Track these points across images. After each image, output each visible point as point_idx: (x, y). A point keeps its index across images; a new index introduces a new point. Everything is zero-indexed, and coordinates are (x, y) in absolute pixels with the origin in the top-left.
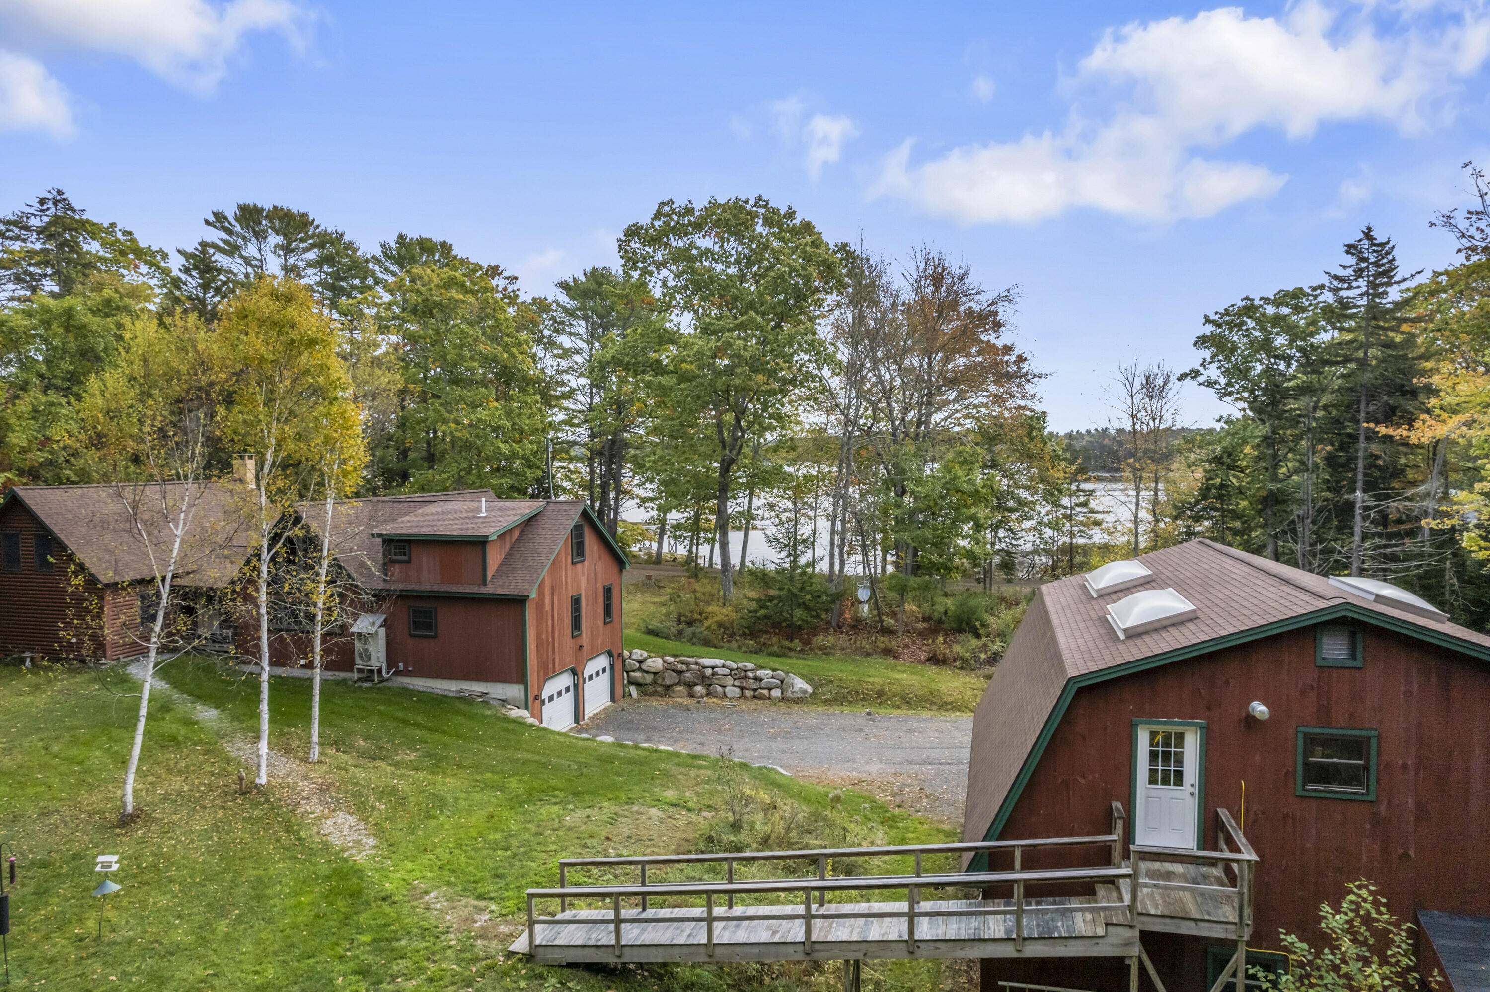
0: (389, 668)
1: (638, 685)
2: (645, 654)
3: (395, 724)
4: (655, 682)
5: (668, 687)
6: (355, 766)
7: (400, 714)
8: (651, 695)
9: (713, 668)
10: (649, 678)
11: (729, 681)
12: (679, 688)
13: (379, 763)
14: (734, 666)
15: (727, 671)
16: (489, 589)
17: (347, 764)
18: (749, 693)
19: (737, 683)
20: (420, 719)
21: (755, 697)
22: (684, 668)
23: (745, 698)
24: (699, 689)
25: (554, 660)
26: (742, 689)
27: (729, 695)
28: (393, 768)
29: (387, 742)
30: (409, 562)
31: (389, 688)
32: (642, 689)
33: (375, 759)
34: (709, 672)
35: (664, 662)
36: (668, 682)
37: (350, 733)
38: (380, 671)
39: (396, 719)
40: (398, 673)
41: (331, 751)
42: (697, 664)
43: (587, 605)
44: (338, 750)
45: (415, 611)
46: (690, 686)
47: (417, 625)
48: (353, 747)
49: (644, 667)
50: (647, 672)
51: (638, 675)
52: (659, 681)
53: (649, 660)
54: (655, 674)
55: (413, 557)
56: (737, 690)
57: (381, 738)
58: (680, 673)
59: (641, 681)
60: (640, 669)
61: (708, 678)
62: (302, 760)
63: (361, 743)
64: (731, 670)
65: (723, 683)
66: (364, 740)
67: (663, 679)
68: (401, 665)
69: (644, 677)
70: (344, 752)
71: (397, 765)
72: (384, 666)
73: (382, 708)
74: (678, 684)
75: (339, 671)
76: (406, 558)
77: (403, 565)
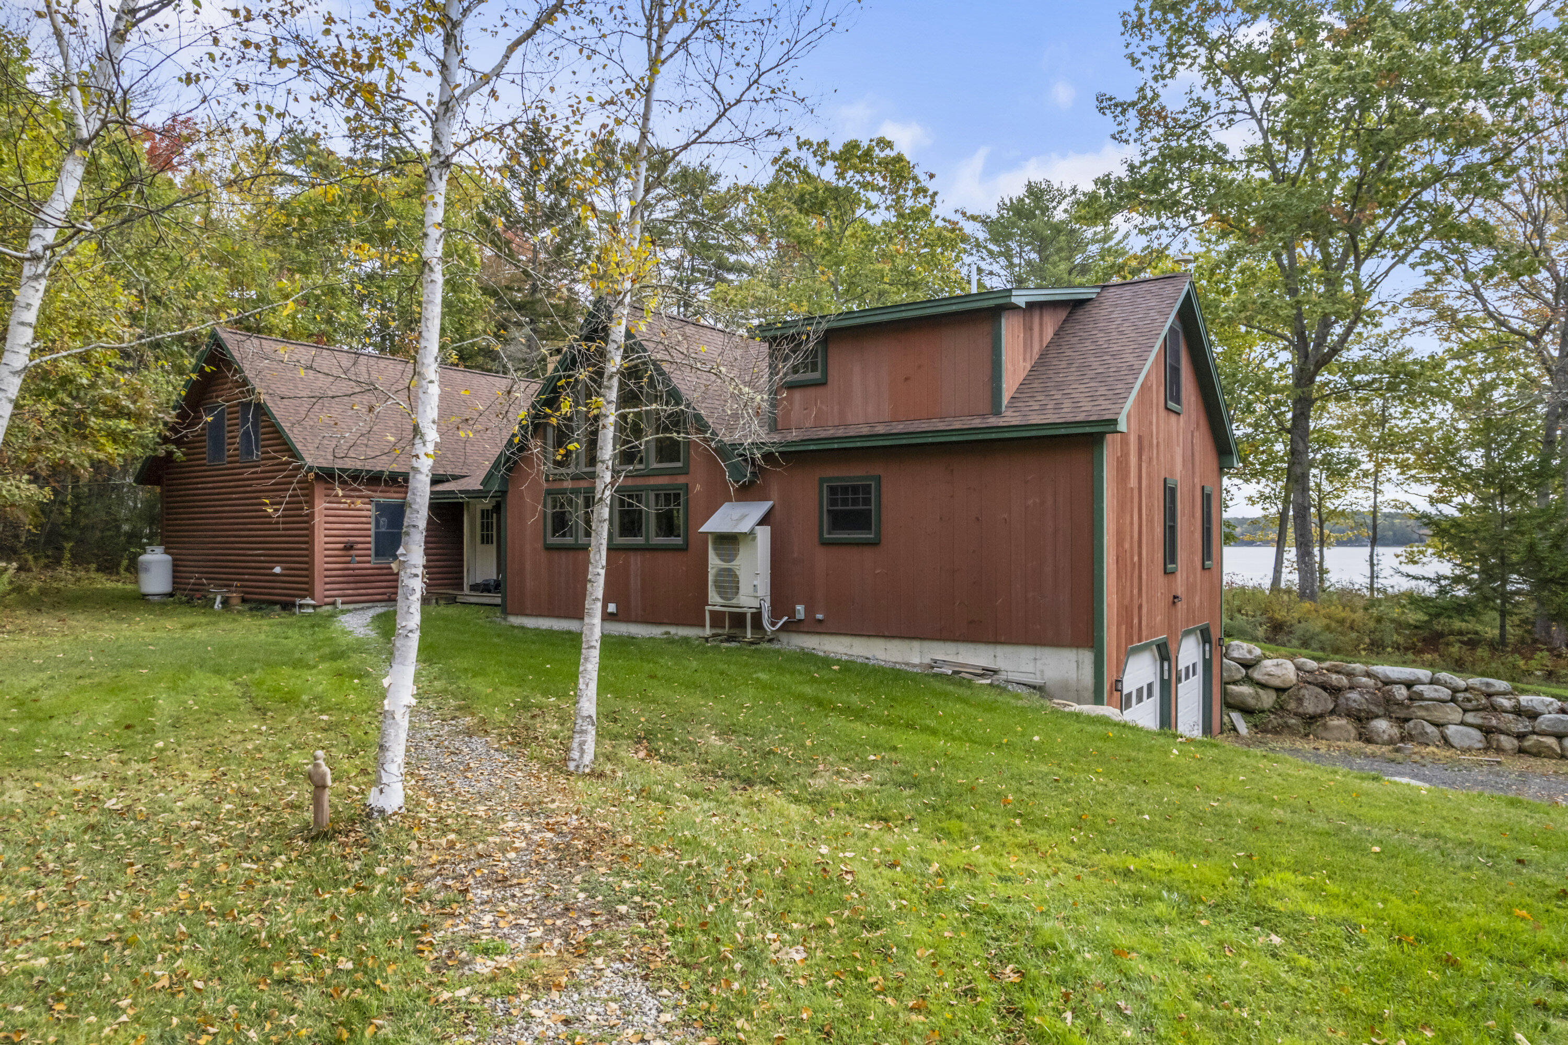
0: (775, 614)
1: (1247, 711)
2: (1258, 651)
3: (798, 707)
4: (1279, 708)
5: (1311, 720)
6: (694, 795)
7: (808, 690)
8: (1276, 731)
9: (1409, 685)
10: (1268, 699)
11: (1453, 713)
12: (1335, 722)
13: (760, 793)
14: (1461, 683)
15: (1445, 693)
16: (1010, 418)
17: (670, 786)
18: (1507, 742)
19: (1470, 718)
20: (856, 700)
21: (1521, 751)
22: (1345, 681)
23: (1499, 750)
24: (1382, 725)
25: (1140, 607)
26: (1487, 731)
27: (1455, 741)
28: (807, 810)
29: (784, 741)
30: (821, 383)
31: (778, 652)
32: (1256, 719)
33: (749, 782)
34: (1401, 693)
35: (1298, 668)
36: (1310, 707)
37: (690, 718)
38: (757, 617)
39: (800, 697)
40: (793, 627)
41: (632, 755)
42: (1368, 675)
43: (1183, 515)
44: (652, 753)
45: (832, 490)
46: (1361, 718)
47: (839, 520)
48: (691, 747)
49: (1257, 675)
50: (1264, 686)
51: (1245, 690)
52: (1292, 705)
53: (1267, 662)
54: (1280, 690)
55: (833, 372)
56: (1476, 734)
57: (764, 732)
58: (1334, 691)
59: (1252, 702)
60: (1248, 680)
61: (1400, 704)
62: (548, 763)
63: (714, 740)
64: (1455, 691)
65: (1437, 715)
66: (720, 734)
67: (1300, 701)
68: (800, 608)
69: (1257, 697)
70: (666, 759)
71: (816, 800)
72: (767, 605)
73: (763, 676)
74: (1332, 712)
75: (677, 624)
76: (817, 375)
77: (811, 392)
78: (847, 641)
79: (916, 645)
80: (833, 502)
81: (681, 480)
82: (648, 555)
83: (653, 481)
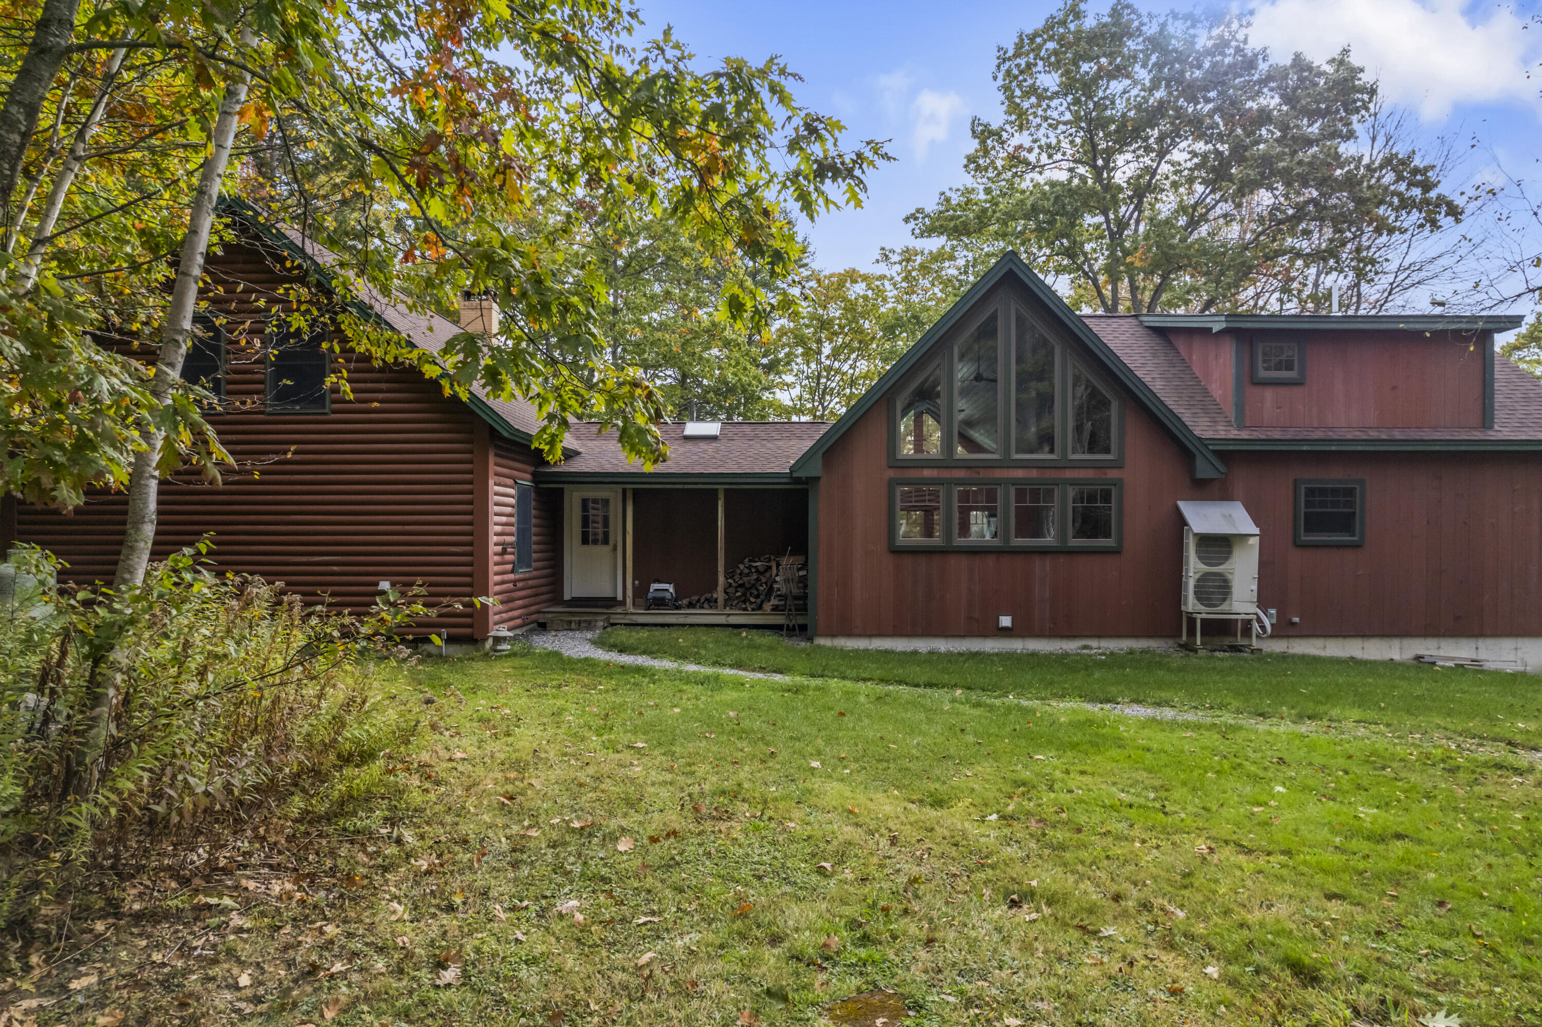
30: (1299, 383)
45: (1310, 492)
47: (1314, 523)
55: (1309, 372)
68: (1272, 612)
75: (1099, 636)
76: (1292, 374)
77: (1283, 391)
78: (1319, 642)
79: (1396, 643)
80: (1308, 504)
81: (1113, 474)
82: (1062, 559)
83: (1069, 474)
